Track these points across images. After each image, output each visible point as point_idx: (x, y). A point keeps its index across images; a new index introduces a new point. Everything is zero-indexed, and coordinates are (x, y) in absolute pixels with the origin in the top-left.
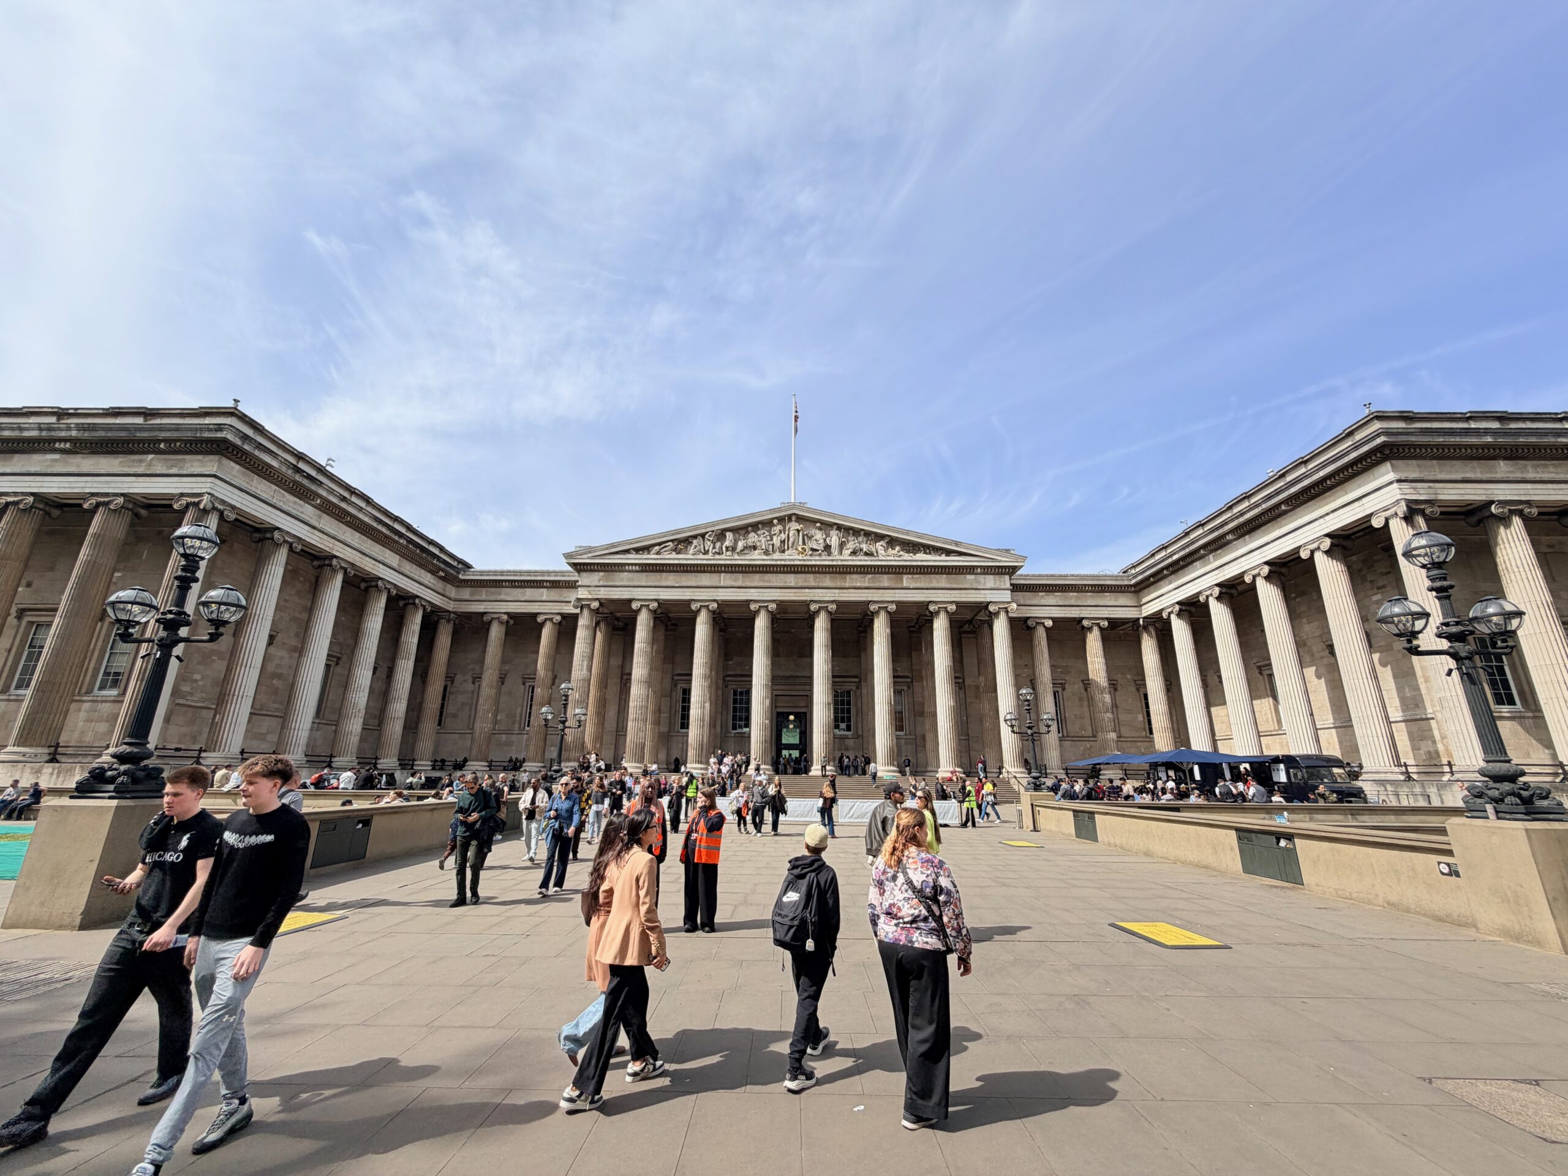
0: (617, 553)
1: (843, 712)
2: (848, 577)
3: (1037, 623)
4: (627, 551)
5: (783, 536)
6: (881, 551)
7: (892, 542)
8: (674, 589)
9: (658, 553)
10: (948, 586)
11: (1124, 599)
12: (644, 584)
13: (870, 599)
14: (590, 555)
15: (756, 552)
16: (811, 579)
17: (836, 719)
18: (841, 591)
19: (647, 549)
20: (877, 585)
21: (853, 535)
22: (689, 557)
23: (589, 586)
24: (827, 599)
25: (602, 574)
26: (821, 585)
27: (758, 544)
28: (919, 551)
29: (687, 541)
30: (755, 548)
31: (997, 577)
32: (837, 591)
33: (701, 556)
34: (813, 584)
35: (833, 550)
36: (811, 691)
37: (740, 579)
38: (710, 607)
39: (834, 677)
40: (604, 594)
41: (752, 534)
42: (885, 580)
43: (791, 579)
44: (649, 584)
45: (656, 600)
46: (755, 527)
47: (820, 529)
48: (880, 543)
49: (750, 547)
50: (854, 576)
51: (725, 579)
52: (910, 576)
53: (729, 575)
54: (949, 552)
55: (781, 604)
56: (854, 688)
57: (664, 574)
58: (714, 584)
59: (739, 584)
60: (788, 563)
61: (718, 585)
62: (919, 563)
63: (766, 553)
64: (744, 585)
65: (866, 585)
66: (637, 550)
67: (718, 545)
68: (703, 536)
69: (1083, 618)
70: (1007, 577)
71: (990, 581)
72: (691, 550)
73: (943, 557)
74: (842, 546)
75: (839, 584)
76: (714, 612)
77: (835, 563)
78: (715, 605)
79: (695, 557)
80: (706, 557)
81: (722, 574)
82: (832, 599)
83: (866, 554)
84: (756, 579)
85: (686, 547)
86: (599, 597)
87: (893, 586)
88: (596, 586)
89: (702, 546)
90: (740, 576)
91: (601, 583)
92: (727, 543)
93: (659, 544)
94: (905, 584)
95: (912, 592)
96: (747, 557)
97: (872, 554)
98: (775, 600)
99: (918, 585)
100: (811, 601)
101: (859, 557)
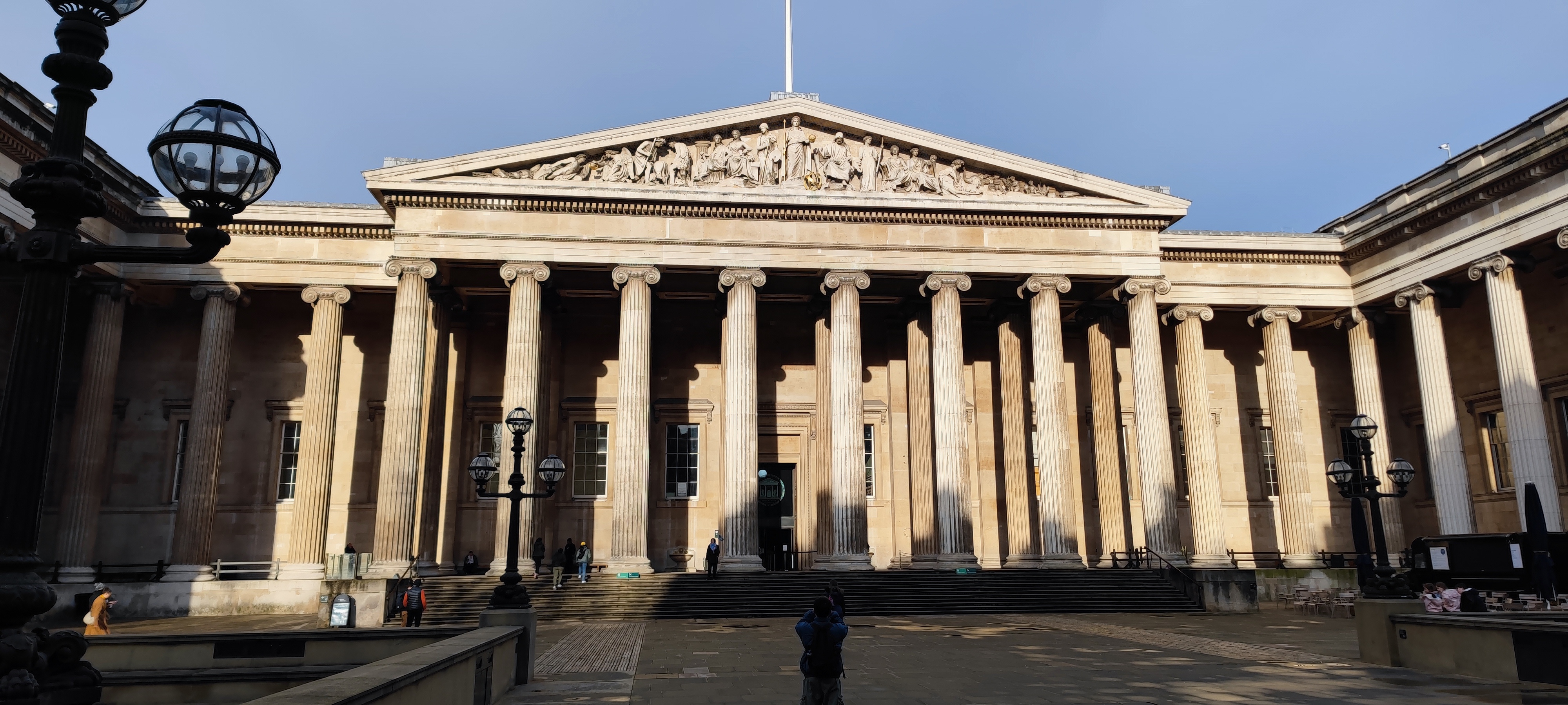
0: (469, 174)
2: (891, 228)
3: (1189, 314)
4: (489, 171)
5: (776, 154)
6: (948, 184)
8: (580, 244)
9: (547, 176)
10: (1058, 247)
11: (1327, 275)
12: (522, 234)
13: (927, 269)
14: (415, 176)
16: (824, 232)
18: (878, 253)
19: (526, 168)
20: (939, 244)
21: (900, 155)
23: (416, 235)
24: (854, 267)
25: (440, 212)
26: (845, 242)
28: (1011, 187)
30: (728, 174)
31: (1140, 234)
32: (871, 253)
34: (831, 240)
35: (865, 180)
37: (698, 229)
38: (647, 278)
40: (447, 249)
41: (721, 148)
42: (954, 236)
43: (790, 230)
44: (534, 233)
45: (546, 263)
47: (842, 142)
48: (949, 170)
49: (719, 171)
50: (900, 228)
52: (995, 230)
53: (679, 222)
54: (1061, 189)
56: (877, 422)
57: (560, 217)
58: (654, 237)
59: (701, 236)
60: (786, 200)
61: (660, 237)
62: (1012, 207)
64: (708, 239)
65: (922, 243)
66: (509, 169)
67: (660, 165)
69: (1262, 307)
70: (1154, 234)
71: (1127, 240)
73: (1053, 197)
74: (881, 171)
75: (874, 241)
76: (654, 287)
77: (868, 203)
78: (656, 275)
81: (669, 220)
82: (862, 267)
83: (923, 189)
84: (729, 229)
86: (436, 255)
87: (967, 245)
88: (430, 236)
90: (700, 222)
91: (439, 230)
92: (676, 162)
93: (551, 160)
94: (986, 244)
95: (997, 256)
97: (933, 191)
98: (763, 269)
99: (1009, 246)
100: (827, 271)
101: (912, 195)
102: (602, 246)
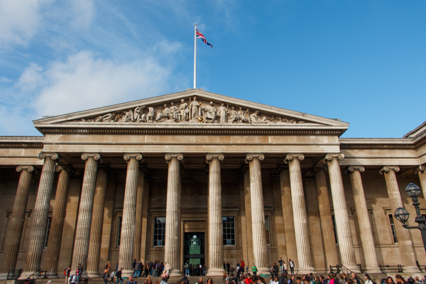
0: (72, 120)
1: (229, 232)
2: (232, 137)
3: (355, 169)
4: (79, 120)
5: (187, 110)
6: (253, 119)
7: (261, 113)
8: (112, 146)
9: (101, 121)
10: (298, 143)
11: (408, 153)
12: (91, 142)
13: (247, 152)
14: (53, 122)
15: (170, 120)
16: (206, 139)
17: (224, 237)
18: (227, 146)
19: (93, 118)
20: (251, 142)
21: (235, 109)
22: (123, 123)
23: (52, 144)
24: (218, 152)
25: (61, 135)
26: (213, 142)
27: (171, 115)
28: (278, 120)
29: (121, 113)
30: (168, 118)
31: (330, 137)
32: (224, 146)
33: (131, 123)
34: (208, 142)
35: (221, 119)
36: (207, 217)
37: (157, 139)
38: (137, 158)
39: (223, 208)
40: (62, 149)
41: (166, 109)
42: (257, 139)
43: (193, 139)
44: (95, 142)
45: (99, 153)
46: (169, 104)
47: (212, 106)
48: (254, 114)
49: (165, 117)
50: (236, 137)
51: (147, 139)
52: (273, 137)
53: (150, 137)
54: (298, 120)
55: (186, 155)
56: (236, 215)
57: (105, 136)
58: (140, 142)
59: (158, 142)
60: (191, 127)
61: (143, 142)
62: (279, 127)
63: (176, 120)
64: (161, 142)
65: (244, 142)
66: (87, 119)
67: (143, 116)
68: (133, 109)
69: (384, 166)
70: (336, 137)
71: (325, 139)
72: (124, 118)
73: (295, 123)
74: (227, 116)
75: (225, 142)
76: (139, 161)
77: (223, 127)
78: (141, 157)
79: (127, 123)
80: (135, 123)
81: (146, 136)
82: (221, 152)
83: (244, 121)
84: (169, 139)
85: (121, 117)
86: (58, 151)
87: (262, 142)
88: (57, 144)
89: (132, 117)
90: (158, 137)
91: (60, 142)
92: (150, 114)
93: (102, 115)
94: (270, 142)
95: (275, 146)
96: (163, 123)
97: (248, 122)
98: (182, 153)
99: (279, 142)
100: (207, 153)
101: (239, 124)
102: (120, 146)
